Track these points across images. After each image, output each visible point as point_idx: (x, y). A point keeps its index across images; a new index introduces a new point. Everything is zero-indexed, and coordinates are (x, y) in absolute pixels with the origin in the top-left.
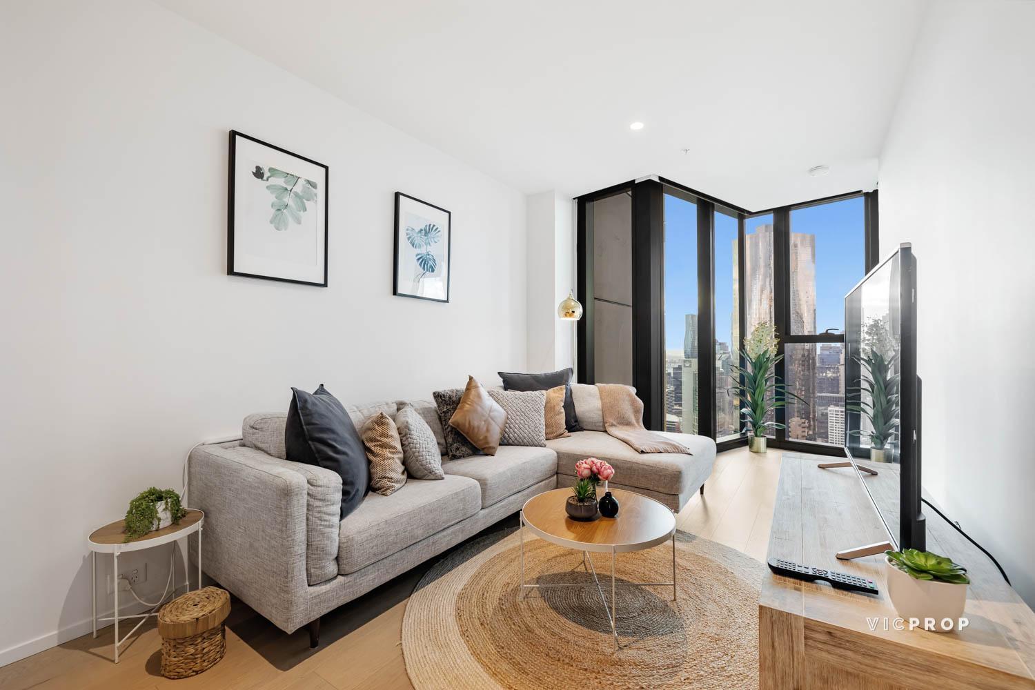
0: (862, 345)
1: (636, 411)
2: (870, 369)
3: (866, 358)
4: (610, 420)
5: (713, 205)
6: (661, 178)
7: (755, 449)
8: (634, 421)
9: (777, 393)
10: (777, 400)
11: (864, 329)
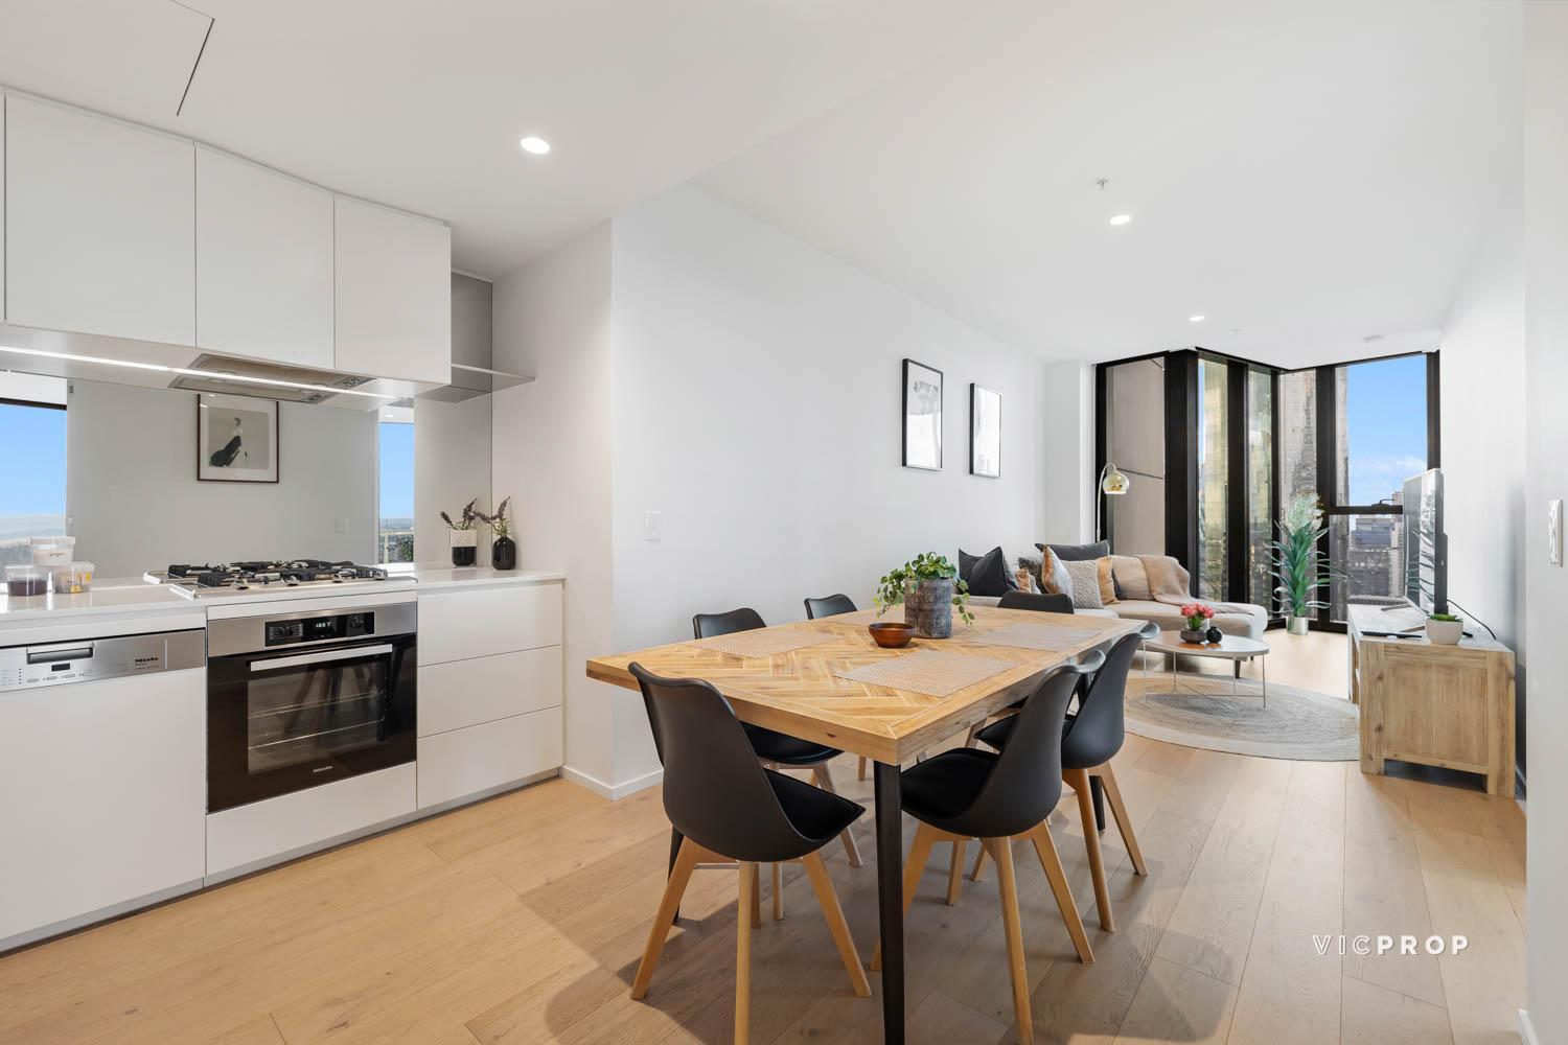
0: (1422, 518)
1: (1182, 581)
2: (1431, 543)
3: (1425, 531)
4: (1157, 589)
5: (1247, 365)
6: (1197, 348)
7: (1294, 630)
8: (1181, 591)
9: (1320, 569)
10: (1319, 577)
11: (1424, 500)
